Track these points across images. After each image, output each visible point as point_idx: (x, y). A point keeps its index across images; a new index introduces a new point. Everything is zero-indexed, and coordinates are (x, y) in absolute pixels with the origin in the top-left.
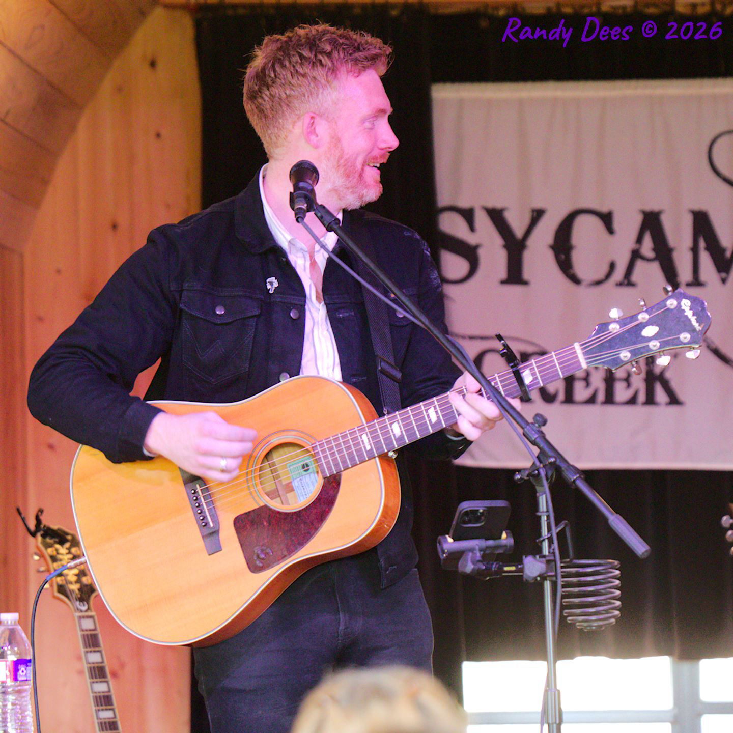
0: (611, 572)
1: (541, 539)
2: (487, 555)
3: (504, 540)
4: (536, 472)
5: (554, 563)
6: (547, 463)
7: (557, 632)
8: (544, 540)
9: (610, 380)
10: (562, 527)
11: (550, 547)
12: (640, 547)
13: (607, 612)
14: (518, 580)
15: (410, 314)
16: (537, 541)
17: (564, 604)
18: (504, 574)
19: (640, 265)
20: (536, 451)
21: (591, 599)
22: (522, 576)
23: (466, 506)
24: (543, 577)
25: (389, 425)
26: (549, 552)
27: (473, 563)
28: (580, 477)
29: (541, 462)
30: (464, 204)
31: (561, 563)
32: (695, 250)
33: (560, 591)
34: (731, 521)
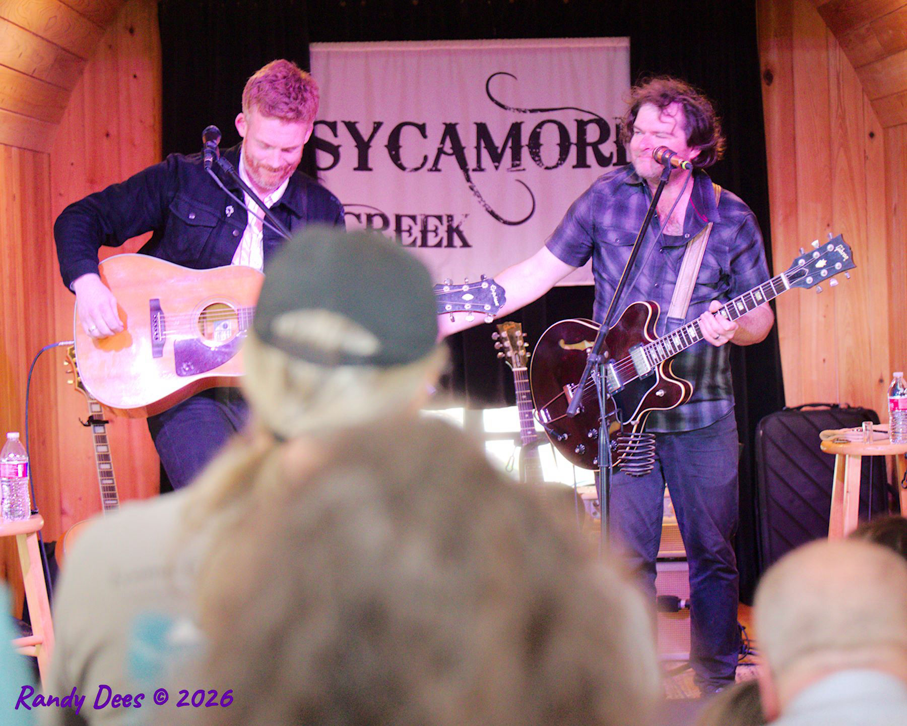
9: (424, 232)
30: (330, 118)
32: (478, 148)
34: (498, 336)
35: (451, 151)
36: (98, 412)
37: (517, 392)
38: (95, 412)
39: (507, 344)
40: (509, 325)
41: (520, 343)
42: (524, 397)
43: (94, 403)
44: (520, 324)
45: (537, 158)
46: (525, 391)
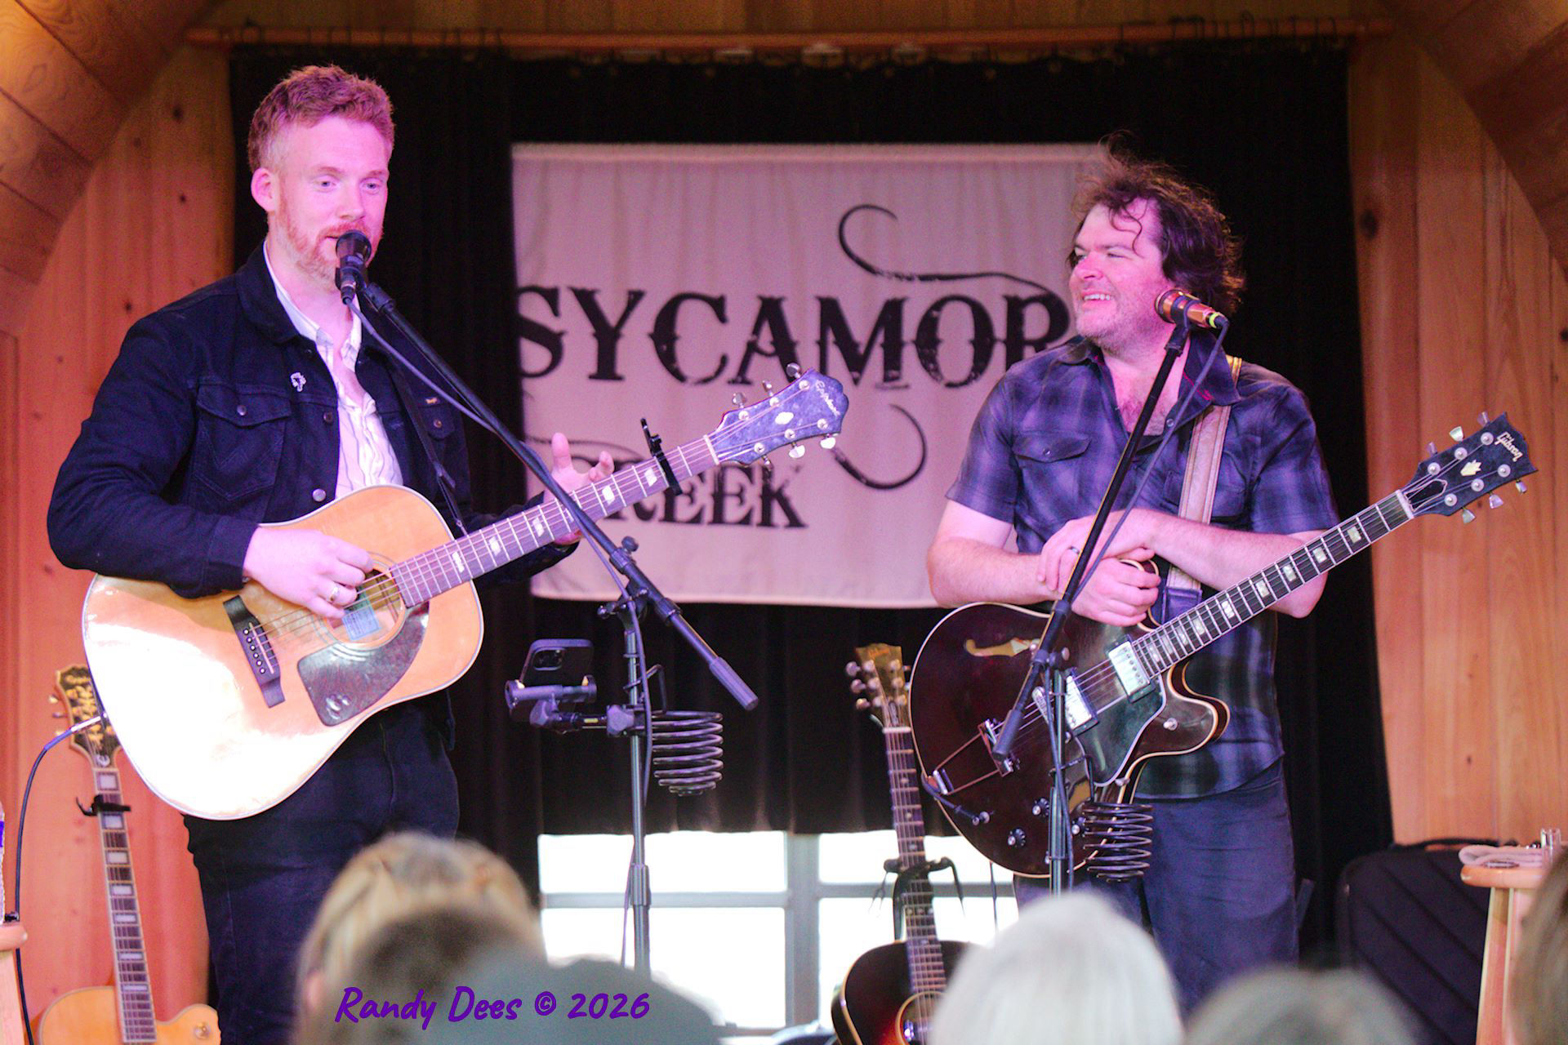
0: (712, 727)
1: (629, 686)
2: (565, 704)
3: (585, 686)
4: (625, 606)
5: (643, 715)
6: (637, 595)
7: (645, 799)
8: (632, 687)
9: (719, 496)
10: (655, 672)
11: (639, 695)
12: (745, 696)
13: (706, 773)
14: (601, 734)
15: (476, 415)
16: (624, 688)
17: (655, 763)
18: (584, 727)
19: (756, 360)
20: (625, 581)
21: (687, 758)
22: (606, 729)
23: (541, 645)
24: (631, 731)
25: (485, 541)
26: (638, 702)
27: (548, 714)
28: (676, 613)
29: (630, 594)
30: (547, 282)
31: (653, 715)
32: (822, 344)
33: (651, 748)
34: (858, 669)
35: (769, 349)
36: (110, 789)
37: (891, 772)
38: (106, 789)
39: (874, 683)
40: (879, 649)
41: (897, 681)
42: (905, 781)
43: (104, 774)
44: (899, 649)
45: (932, 366)
46: (907, 771)
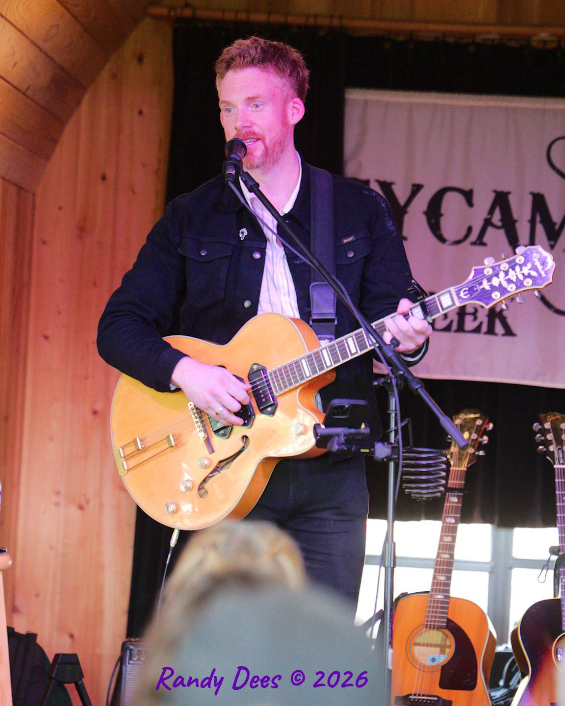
0: (440, 458)
1: (390, 430)
2: (349, 440)
3: (363, 429)
4: (389, 381)
5: (397, 449)
6: (398, 374)
7: (396, 501)
8: (391, 431)
9: (462, 315)
10: (406, 422)
11: (395, 436)
12: (461, 441)
13: (435, 487)
17: (403, 480)
19: (490, 230)
21: (424, 477)
22: (373, 456)
24: (389, 459)
26: (395, 441)
27: (338, 445)
28: (421, 386)
29: (393, 374)
30: (362, 176)
31: (403, 449)
32: (532, 222)
33: (401, 470)
34: (540, 427)
35: (499, 224)
37: (557, 493)
39: (550, 437)
40: (555, 415)
42: (564, 498)
46: (564, 492)
